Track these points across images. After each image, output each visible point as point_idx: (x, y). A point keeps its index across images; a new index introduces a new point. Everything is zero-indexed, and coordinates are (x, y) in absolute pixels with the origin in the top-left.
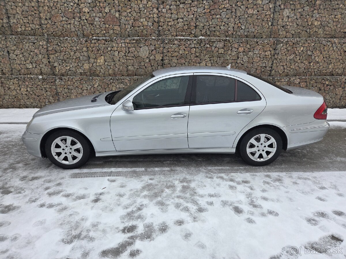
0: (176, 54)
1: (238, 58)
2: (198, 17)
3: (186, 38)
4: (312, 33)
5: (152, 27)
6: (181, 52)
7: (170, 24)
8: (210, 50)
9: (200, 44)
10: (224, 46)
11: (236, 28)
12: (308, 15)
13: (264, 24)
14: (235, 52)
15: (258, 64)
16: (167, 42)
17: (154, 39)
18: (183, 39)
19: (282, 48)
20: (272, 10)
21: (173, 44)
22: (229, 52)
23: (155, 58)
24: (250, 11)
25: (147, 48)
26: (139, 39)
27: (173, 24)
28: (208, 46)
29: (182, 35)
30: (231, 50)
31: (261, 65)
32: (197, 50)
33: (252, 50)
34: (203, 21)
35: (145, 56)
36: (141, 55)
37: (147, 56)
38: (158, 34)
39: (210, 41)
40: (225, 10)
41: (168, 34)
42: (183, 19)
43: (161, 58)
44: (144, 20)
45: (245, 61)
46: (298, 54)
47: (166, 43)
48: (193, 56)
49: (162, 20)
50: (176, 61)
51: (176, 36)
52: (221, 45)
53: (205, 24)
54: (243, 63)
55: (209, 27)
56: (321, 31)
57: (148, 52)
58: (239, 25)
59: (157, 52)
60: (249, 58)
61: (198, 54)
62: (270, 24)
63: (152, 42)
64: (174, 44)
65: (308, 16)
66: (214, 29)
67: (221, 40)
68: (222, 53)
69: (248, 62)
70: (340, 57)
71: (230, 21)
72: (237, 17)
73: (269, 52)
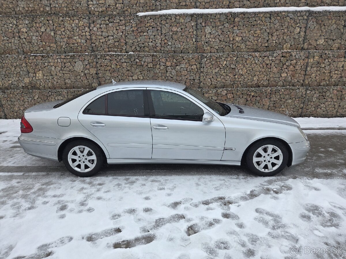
0: (109, 68)
1: (167, 72)
2: (126, 34)
3: (116, 53)
4: (234, 48)
5: (85, 44)
6: (113, 67)
7: (101, 41)
8: (140, 64)
9: (130, 59)
10: (153, 61)
11: (163, 44)
12: (229, 31)
13: (188, 40)
14: (164, 66)
15: (186, 77)
16: (99, 57)
17: (87, 55)
18: (114, 55)
19: (207, 63)
20: (194, 28)
21: (105, 59)
22: (158, 66)
23: (89, 72)
24: (175, 29)
25: (81, 63)
26: (73, 55)
27: (104, 41)
28: (138, 61)
29: (114, 51)
30: (159, 64)
31: (189, 78)
32: (128, 64)
33: (179, 64)
34: (132, 38)
35: (80, 70)
36: (76, 70)
37: (82, 70)
38: (91, 50)
39: (139, 56)
40: (151, 28)
41: (101, 50)
42: (112, 36)
43: (95, 72)
44: (77, 37)
45: (173, 74)
46: (222, 68)
47: (99, 58)
48: (124, 70)
49: (94, 38)
50: (109, 75)
51: (109, 51)
52: (149, 59)
53: (134, 40)
54: (172, 77)
55: (137, 43)
56: (243, 46)
57: (82, 66)
58: (166, 41)
59: (91, 66)
60: (177, 71)
61: (129, 68)
62: (194, 40)
63: (86, 58)
65: (228, 32)
66: (143, 45)
67: (149, 56)
68: (151, 67)
69: (177, 75)
70: (263, 70)
71: (157, 37)
72: (163, 34)
73: (195, 66)
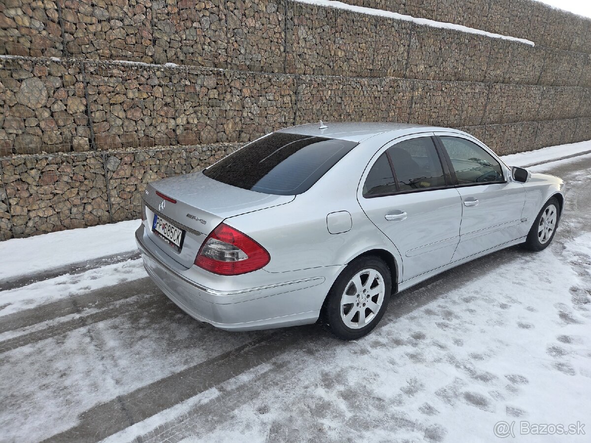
0: (120, 98)
1: (244, 108)
2: (155, 20)
3: (137, 63)
4: (336, 68)
5: (44, 33)
6: (131, 95)
7: (92, 29)
8: (192, 90)
9: (170, 79)
10: (217, 84)
11: (230, 51)
12: (330, 39)
13: (273, 48)
14: (238, 96)
15: (275, 118)
16: (92, 70)
17: (57, 62)
18: (132, 66)
19: (306, 92)
20: (282, 25)
21: (109, 75)
22: (228, 96)
23: (65, 108)
24: (251, 22)
25: (40, 84)
26: (13, 60)
27: (99, 29)
28: (188, 83)
29: (125, 57)
30: (231, 92)
31: (279, 120)
32: (167, 90)
33: (264, 93)
34: (167, 29)
35: (38, 102)
36: (25, 101)
37: (43, 102)
38: (62, 51)
39: (189, 73)
40: (207, 13)
41: (89, 51)
42: (122, 20)
43: (83, 108)
44: (20, 12)
45: (255, 113)
46: (325, 101)
47: (92, 73)
48: (158, 104)
49: (70, 18)
50: (122, 115)
51: (111, 56)
52: (211, 82)
53: (173, 37)
54: (252, 118)
55: (180, 44)
56: (345, 67)
57: (44, 93)
58: (236, 45)
59: (71, 94)
60: (261, 107)
61: (169, 100)
62: (282, 49)
63: (54, 70)
64: (111, 76)
65: (329, 41)
66: (191, 50)
67: (211, 73)
68: (215, 99)
69: (260, 115)
70: (372, 106)
71: (220, 36)
72: (231, 30)
73: (289, 98)
